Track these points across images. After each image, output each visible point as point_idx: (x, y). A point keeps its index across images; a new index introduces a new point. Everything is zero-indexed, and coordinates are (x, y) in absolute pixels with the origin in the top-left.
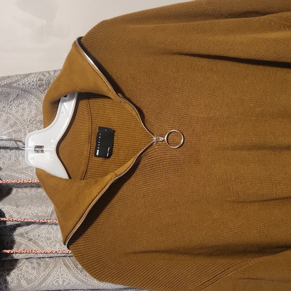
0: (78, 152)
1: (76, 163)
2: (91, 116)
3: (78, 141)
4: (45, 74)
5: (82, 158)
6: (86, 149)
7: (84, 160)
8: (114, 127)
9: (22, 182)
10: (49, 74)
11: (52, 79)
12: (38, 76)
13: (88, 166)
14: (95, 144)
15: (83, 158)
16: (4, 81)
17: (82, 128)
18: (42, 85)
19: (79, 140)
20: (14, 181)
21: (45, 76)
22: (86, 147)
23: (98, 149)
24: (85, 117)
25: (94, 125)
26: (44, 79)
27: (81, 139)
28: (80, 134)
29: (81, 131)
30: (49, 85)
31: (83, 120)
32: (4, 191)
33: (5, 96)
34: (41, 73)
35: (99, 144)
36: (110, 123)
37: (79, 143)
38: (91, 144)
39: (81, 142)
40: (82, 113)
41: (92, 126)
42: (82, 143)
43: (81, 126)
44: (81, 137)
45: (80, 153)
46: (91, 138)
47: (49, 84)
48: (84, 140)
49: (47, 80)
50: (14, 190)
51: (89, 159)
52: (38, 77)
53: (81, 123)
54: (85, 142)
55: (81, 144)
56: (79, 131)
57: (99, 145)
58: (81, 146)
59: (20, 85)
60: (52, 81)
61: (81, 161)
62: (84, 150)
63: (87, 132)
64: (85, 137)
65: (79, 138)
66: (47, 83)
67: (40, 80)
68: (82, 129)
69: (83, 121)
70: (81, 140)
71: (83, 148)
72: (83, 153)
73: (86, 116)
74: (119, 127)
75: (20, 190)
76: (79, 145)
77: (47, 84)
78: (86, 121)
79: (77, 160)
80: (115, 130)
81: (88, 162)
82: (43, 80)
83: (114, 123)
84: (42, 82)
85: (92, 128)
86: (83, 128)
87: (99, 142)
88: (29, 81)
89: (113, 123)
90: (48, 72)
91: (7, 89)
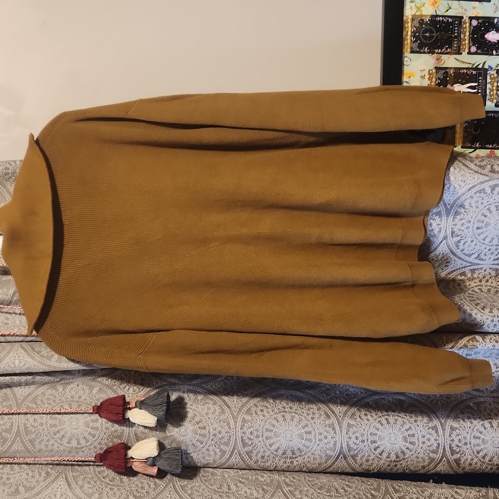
4: (11, 163)
10: (16, 163)
18: (8, 174)
21: (11, 165)
34: (7, 162)
47: (15, 173)
49: (13, 169)
60: (18, 171)
66: (13, 171)
67: (7, 168)
77: (13, 173)
82: (9, 169)
90: (15, 161)
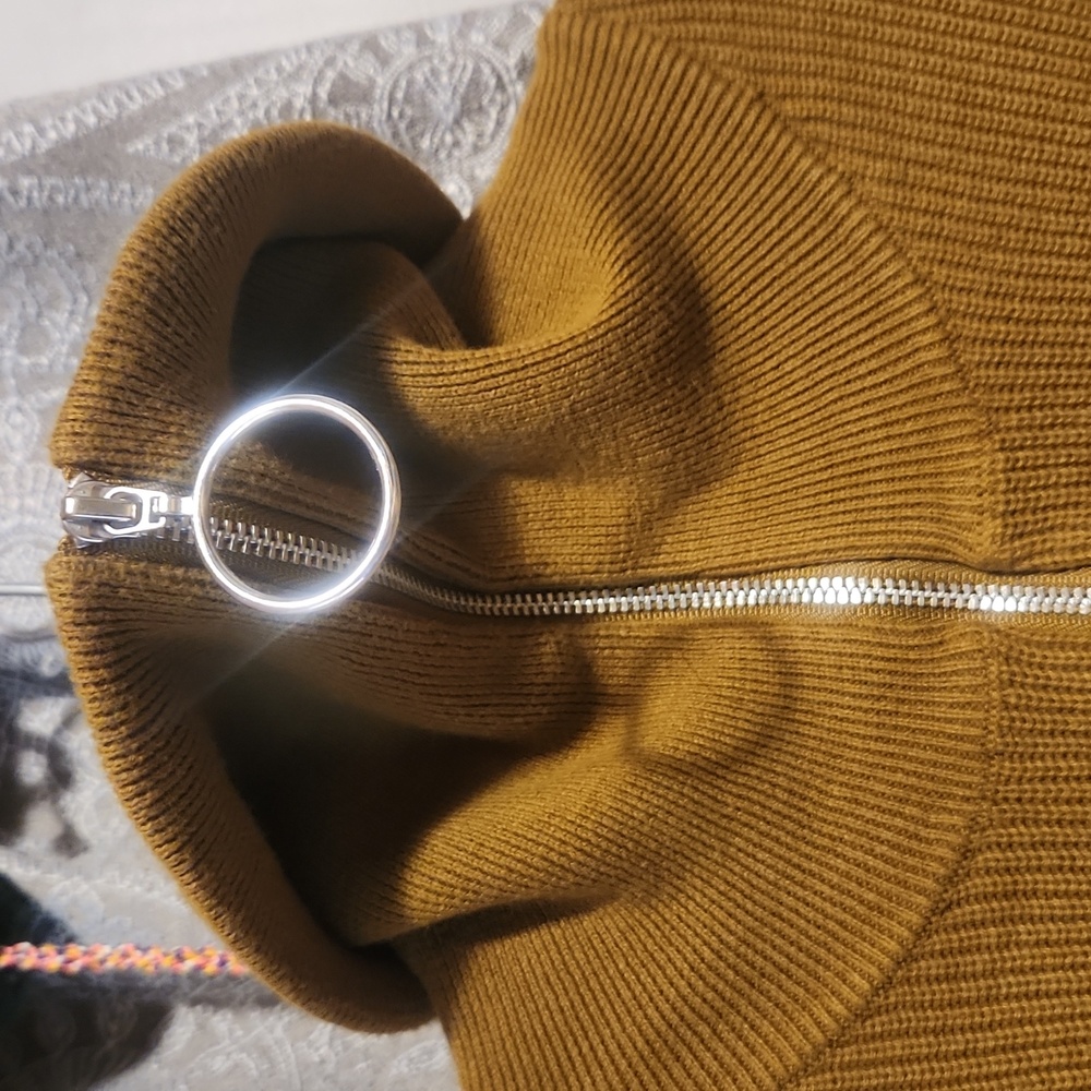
9: (211, 968)
11: (445, 79)
12: (330, 62)
16: (63, 119)
20: (152, 954)
21: (384, 63)
26: (372, 82)
30: (422, 135)
32: (114, 1028)
33: (79, 255)
47: (418, 129)
49: (400, 95)
50: (183, 1027)
52: (330, 75)
59: (182, 143)
66: (401, 115)
67: (346, 94)
75: (221, 1022)
77: (402, 126)
84: (364, 116)
88: (254, 105)
90: (415, 27)
91: (88, 189)
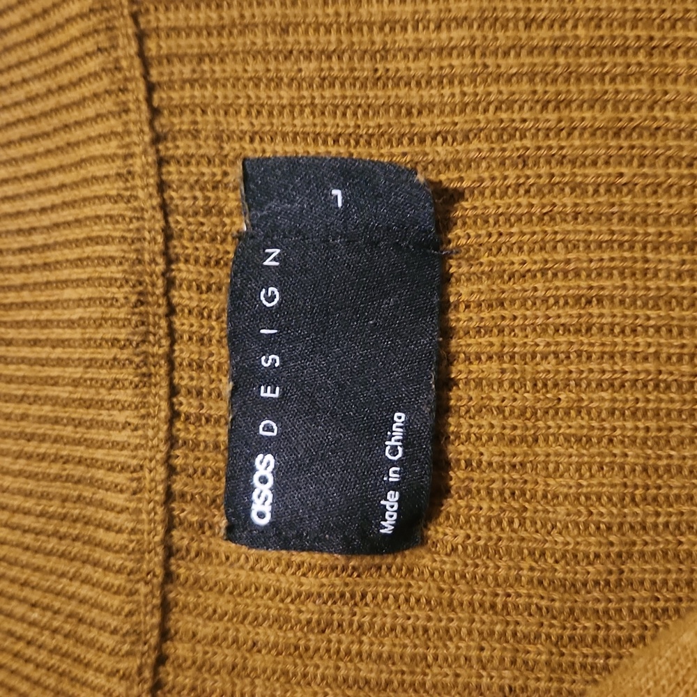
0: (29, 504)
1: (19, 629)
2: (141, 37)
3: (24, 370)
5: (87, 570)
6: (122, 457)
7: (107, 588)
8: (442, 151)
13: (161, 660)
14: (227, 387)
15: (96, 564)
17: (47, 200)
19: (26, 352)
22: (117, 436)
23: (265, 446)
24: (73, 62)
25: (183, 146)
27: (56, 333)
28: (37, 276)
29: (47, 247)
31: (51, 102)
35: (270, 377)
36: (376, 95)
37: (32, 391)
38: (174, 391)
39: (55, 382)
40: (37, 26)
41: (161, 162)
42: (62, 392)
43: (40, 183)
44: (46, 315)
45: (54, 507)
46: (171, 311)
48: (86, 343)
51: (169, 577)
53: (27, 148)
54: (104, 374)
55: (55, 401)
56: (22, 241)
57: (266, 393)
58: (59, 430)
61: (72, 606)
62: (100, 474)
63: (112, 250)
64: (95, 312)
65: (25, 334)
68: (54, 217)
69: (55, 121)
70: (58, 352)
71: (80, 451)
72: (90, 511)
73: (76, 50)
74: (506, 133)
76: (34, 410)
78: (90, 111)
79: (35, 596)
80: (447, 178)
81: (165, 607)
83: (429, 94)
85: (162, 186)
86: (55, 199)
87: (270, 361)
89: (414, 96)
